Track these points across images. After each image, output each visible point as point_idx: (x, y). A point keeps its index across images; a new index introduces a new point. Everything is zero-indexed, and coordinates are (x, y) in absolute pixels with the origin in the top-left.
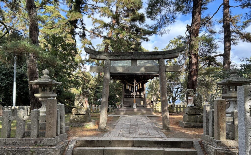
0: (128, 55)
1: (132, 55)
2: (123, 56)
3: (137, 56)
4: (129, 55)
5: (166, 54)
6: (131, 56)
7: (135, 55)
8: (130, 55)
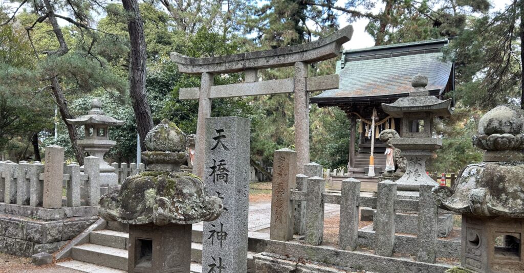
0: (237, 61)
1: (243, 60)
2: (230, 64)
3: (252, 61)
4: (239, 61)
5: (306, 51)
6: (242, 62)
7: (249, 59)
8: (241, 60)
